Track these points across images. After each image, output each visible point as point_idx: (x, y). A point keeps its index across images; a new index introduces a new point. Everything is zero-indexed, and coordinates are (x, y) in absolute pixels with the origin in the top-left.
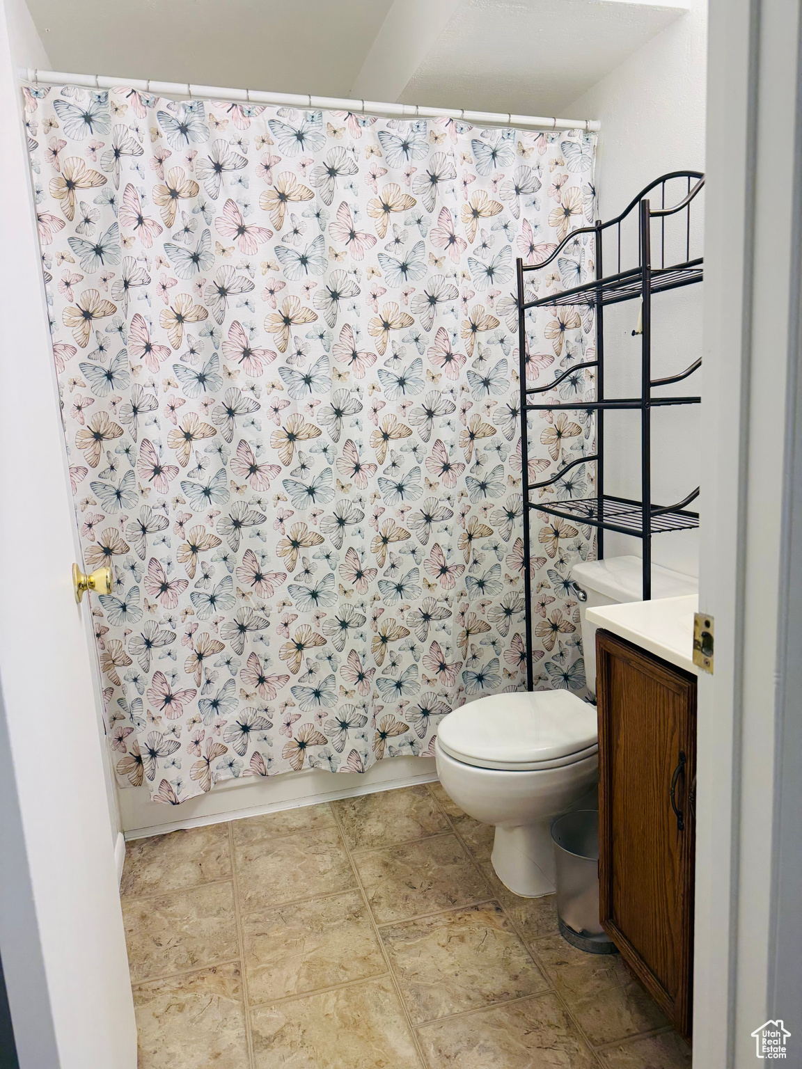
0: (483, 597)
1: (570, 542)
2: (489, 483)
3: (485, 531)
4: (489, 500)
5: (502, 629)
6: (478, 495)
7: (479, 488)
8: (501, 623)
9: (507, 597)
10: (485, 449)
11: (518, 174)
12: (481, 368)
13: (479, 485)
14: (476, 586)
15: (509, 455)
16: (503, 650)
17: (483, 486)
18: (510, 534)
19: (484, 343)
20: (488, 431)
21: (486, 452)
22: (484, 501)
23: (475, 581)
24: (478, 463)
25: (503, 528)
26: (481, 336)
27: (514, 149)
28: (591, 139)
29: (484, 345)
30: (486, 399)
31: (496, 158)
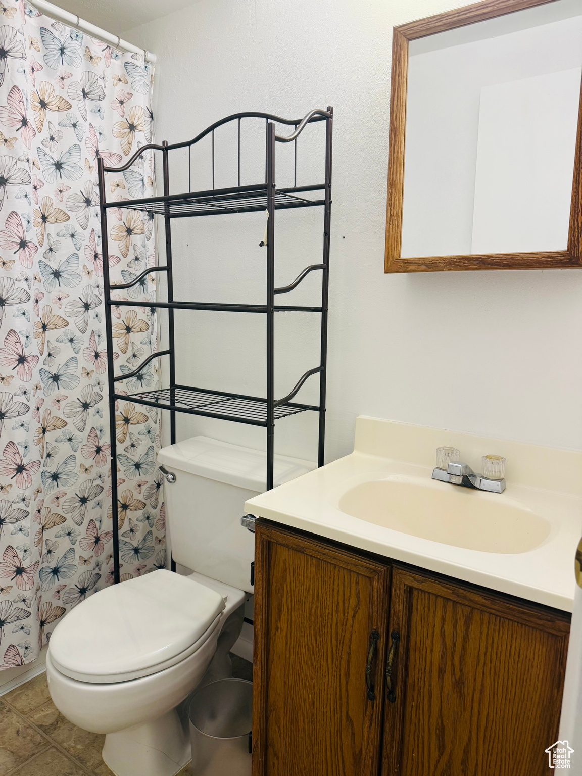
0: (58, 489)
1: (142, 427)
2: (62, 375)
3: (59, 423)
4: (63, 392)
5: (78, 518)
6: (50, 387)
7: (51, 380)
8: (77, 512)
9: (82, 487)
10: (57, 340)
11: (84, 78)
12: (51, 259)
13: (51, 377)
14: (50, 480)
15: (83, 347)
16: (79, 538)
17: (56, 378)
18: (85, 424)
19: (53, 234)
20: (60, 322)
21: (59, 344)
22: (56, 393)
23: (49, 475)
24: (50, 355)
25: (78, 419)
26: (51, 228)
27: (81, 52)
28: (149, 68)
29: (54, 238)
30: (56, 291)
31: (63, 55)
